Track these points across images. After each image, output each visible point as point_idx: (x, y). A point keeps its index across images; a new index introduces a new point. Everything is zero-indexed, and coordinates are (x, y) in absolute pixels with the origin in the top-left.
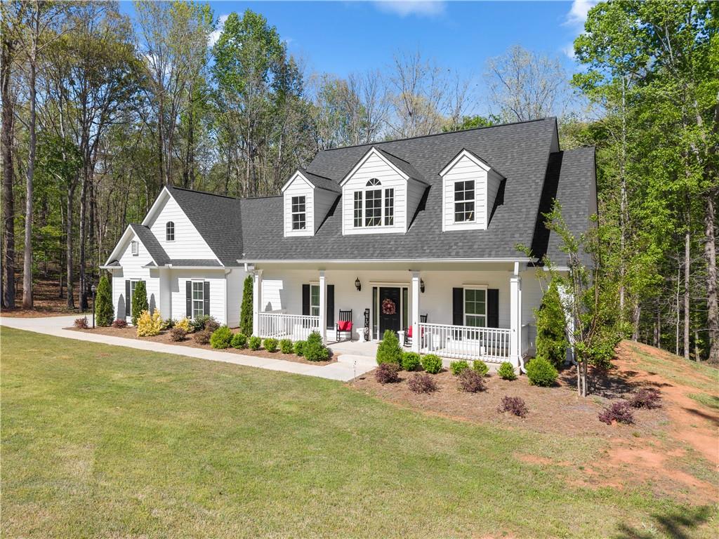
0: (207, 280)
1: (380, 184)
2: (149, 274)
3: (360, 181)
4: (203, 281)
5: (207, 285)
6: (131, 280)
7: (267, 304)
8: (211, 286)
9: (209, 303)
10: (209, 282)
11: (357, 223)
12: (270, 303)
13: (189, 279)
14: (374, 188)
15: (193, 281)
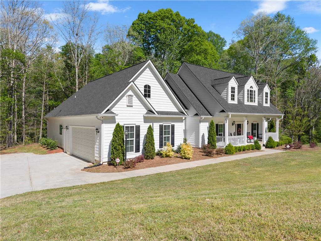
0: (173, 124)
1: (252, 88)
2: (143, 120)
3: (248, 86)
4: (170, 125)
5: (173, 127)
6: (125, 126)
7: (202, 134)
8: (175, 127)
9: (174, 137)
10: (174, 125)
11: (248, 101)
12: (203, 134)
13: (161, 124)
14: (251, 89)
15: (164, 125)
